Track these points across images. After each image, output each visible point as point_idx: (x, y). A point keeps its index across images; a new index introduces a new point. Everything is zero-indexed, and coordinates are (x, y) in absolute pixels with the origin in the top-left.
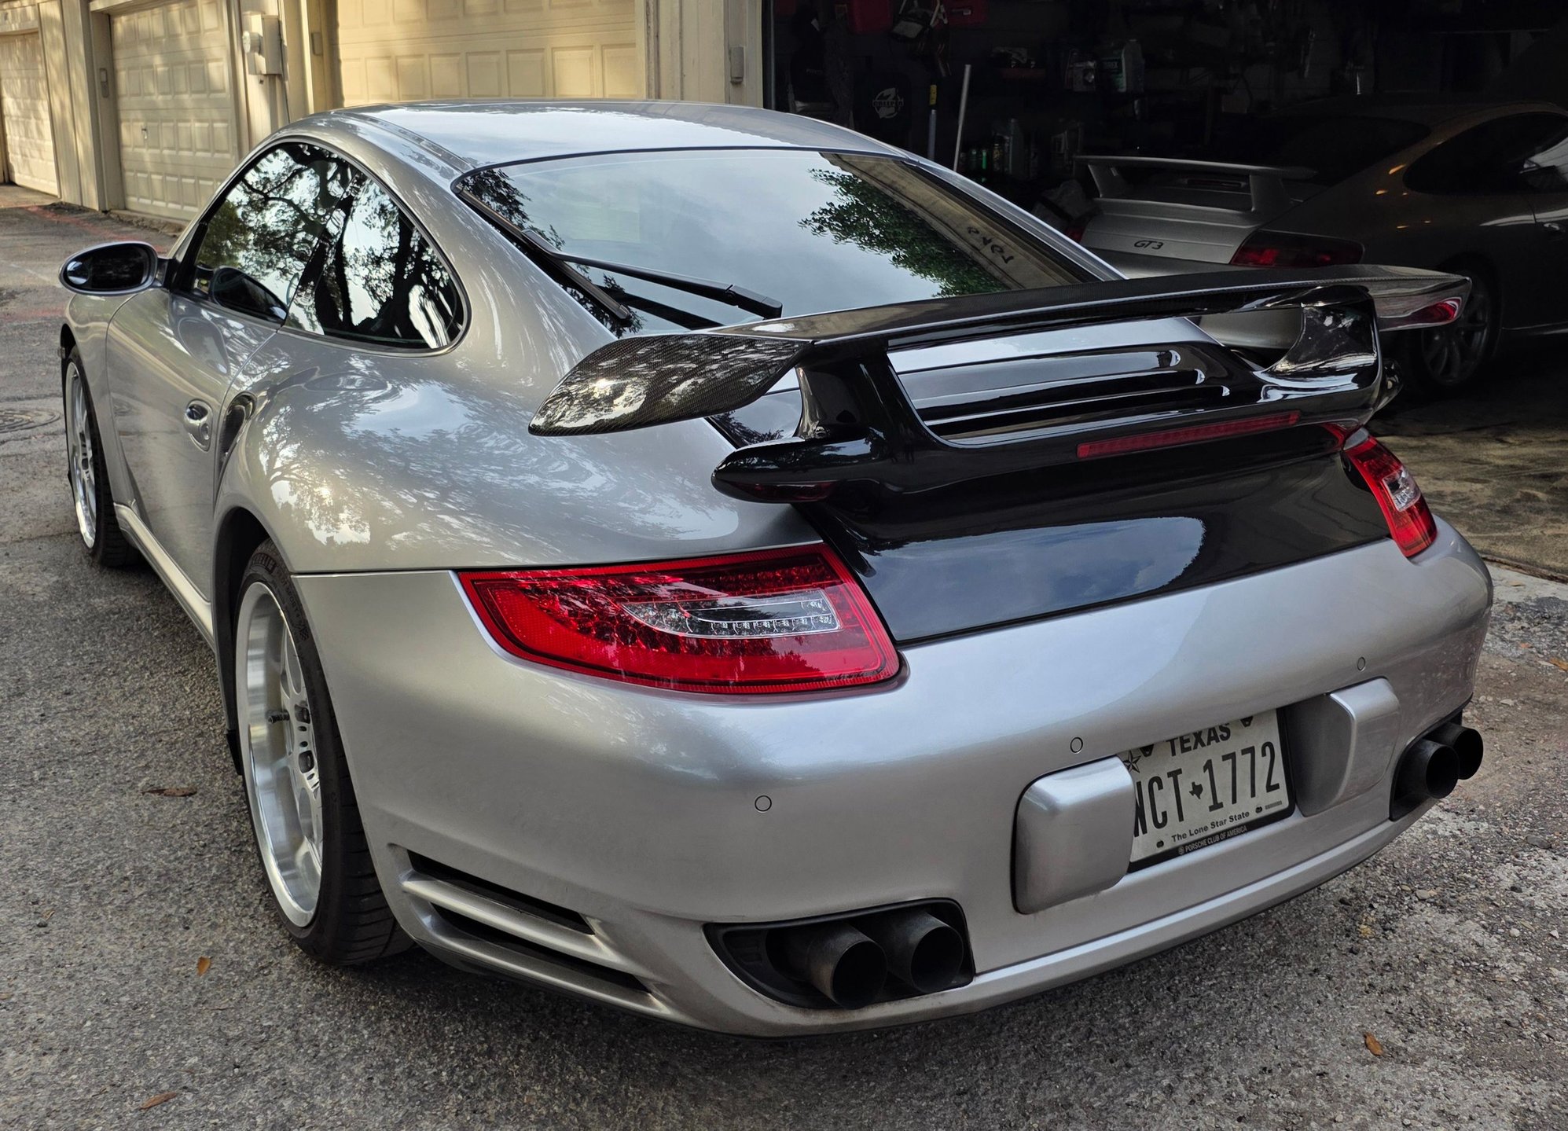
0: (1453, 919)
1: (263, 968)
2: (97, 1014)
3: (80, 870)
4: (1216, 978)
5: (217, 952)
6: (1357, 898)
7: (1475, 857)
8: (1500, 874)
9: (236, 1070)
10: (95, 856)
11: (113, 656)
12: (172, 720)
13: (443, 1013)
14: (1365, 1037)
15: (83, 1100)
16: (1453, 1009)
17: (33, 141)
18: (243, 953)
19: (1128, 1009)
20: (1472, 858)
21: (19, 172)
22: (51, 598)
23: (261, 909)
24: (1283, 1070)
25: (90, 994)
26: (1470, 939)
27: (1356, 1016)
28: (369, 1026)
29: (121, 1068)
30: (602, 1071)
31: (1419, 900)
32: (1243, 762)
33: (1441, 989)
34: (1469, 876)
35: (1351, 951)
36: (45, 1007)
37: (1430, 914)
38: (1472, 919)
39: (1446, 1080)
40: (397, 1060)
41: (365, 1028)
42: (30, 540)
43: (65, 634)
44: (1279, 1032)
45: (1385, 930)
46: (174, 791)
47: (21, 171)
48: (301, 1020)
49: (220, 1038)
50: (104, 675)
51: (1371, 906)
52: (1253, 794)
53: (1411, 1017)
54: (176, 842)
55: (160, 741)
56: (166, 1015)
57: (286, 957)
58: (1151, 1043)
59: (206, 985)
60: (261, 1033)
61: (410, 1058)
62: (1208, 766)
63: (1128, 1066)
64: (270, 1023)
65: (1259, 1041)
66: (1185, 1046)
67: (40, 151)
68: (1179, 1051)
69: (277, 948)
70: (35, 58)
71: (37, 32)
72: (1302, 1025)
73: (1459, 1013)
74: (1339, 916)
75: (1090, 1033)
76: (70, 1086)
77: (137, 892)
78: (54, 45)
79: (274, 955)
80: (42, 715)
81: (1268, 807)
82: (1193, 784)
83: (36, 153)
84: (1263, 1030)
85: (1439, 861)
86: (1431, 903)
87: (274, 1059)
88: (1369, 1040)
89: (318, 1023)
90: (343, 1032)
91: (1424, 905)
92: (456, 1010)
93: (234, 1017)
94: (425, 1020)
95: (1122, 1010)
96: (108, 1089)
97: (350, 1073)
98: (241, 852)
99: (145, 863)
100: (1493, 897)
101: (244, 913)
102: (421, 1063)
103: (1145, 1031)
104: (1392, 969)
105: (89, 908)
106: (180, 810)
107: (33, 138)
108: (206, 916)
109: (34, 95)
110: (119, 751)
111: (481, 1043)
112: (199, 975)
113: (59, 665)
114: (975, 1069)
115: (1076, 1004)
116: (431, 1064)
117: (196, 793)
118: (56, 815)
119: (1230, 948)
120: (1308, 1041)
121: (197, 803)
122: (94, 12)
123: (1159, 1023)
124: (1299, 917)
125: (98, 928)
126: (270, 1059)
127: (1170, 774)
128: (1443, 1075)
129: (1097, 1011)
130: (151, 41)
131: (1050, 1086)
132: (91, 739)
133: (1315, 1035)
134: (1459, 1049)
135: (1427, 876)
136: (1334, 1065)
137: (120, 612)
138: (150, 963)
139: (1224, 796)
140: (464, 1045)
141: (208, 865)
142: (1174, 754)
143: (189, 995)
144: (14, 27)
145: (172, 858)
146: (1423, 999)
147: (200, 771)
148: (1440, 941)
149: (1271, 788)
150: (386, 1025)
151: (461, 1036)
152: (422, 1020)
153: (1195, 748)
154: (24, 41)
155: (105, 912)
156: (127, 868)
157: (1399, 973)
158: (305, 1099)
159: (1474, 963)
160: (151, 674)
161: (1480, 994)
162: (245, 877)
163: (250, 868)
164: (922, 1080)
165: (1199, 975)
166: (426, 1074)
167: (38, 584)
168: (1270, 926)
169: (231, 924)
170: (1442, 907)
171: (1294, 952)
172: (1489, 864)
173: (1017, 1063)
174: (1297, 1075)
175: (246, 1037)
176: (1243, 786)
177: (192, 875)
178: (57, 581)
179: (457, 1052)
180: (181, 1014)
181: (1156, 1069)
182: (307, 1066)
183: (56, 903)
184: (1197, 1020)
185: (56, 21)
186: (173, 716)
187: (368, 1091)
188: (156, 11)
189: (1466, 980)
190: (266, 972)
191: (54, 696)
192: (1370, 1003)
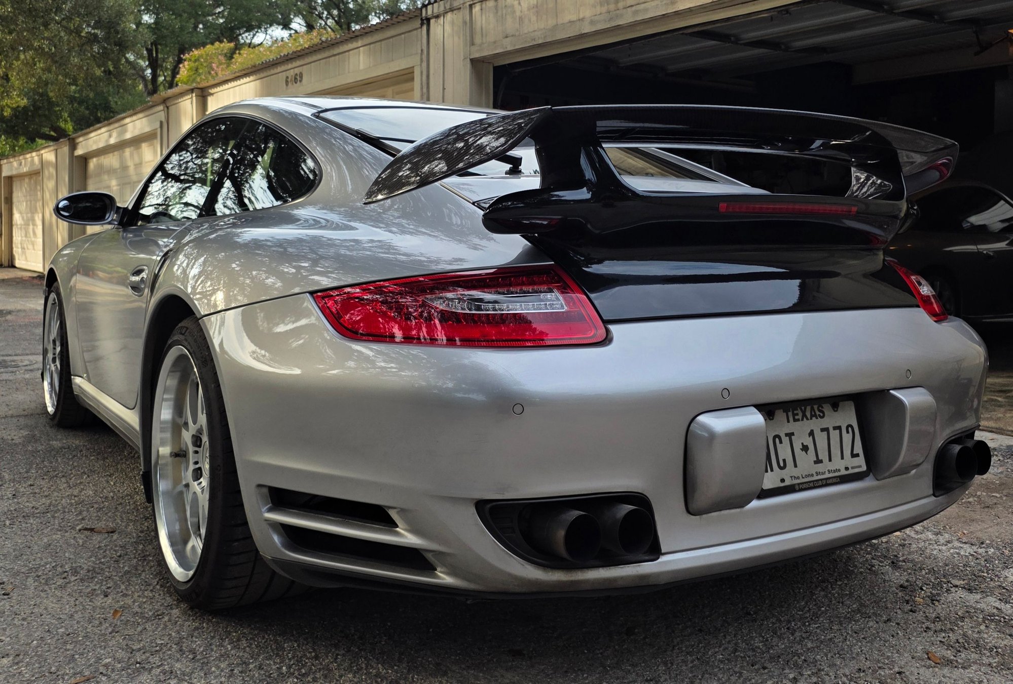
0: (978, 596)
1: (158, 615)
2: (41, 638)
3: (34, 568)
4: (820, 623)
5: (126, 608)
6: (911, 585)
7: (988, 565)
8: (1006, 574)
9: (138, 665)
10: (45, 560)
11: (63, 468)
12: (101, 497)
13: (283, 637)
14: (927, 654)
15: (28, 680)
16: (986, 641)
17: (29, 239)
18: (145, 608)
19: (761, 639)
20: (986, 566)
21: (19, 259)
22: (24, 441)
23: (158, 587)
24: (872, 671)
25: (37, 628)
26: (991, 606)
27: (919, 644)
28: (232, 643)
29: (57, 664)
30: (395, 668)
31: (954, 586)
32: (834, 434)
33: (976, 630)
34: (986, 575)
35: (911, 611)
36: (5, 634)
37: (962, 593)
38: (991, 596)
39: (987, 676)
40: (251, 661)
41: (229, 644)
42: (12, 416)
43: (32, 458)
44: (867, 652)
45: (933, 600)
46: (101, 529)
47: (20, 258)
48: (184, 640)
49: (127, 649)
50: (56, 477)
51: (922, 589)
52: (842, 458)
53: (957, 644)
54: (101, 554)
55: (93, 507)
56: (90, 638)
57: (174, 610)
58: (779, 656)
59: (118, 624)
60: (156, 647)
61: (260, 660)
62: (811, 433)
63: (764, 668)
64: (163, 642)
65: (854, 656)
66: (803, 658)
67: (33, 245)
68: (799, 660)
69: (168, 606)
70: (36, 188)
71: (40, 173)
72: (883, 648)
73: (991, 642)
74: (900, 594)
75: (736, 650)
76: (20, 673)
77: (73, 578)
78: (49, 178)
79: (166, 609)
80: (14, 495)
81: (853, 468)
82: (802, 444)
83: (30, 247)
84: (856, 649)
85: (964, 567)
86: (962, 588)
87: (165, 660)
88: (930, 655)
89: (196, 642)
90: (213, 647)
91: (957, 589)
92: (293, 635)
93: (138, 639)
94: (271, 640)
95: (756, 639)
96: (47, 674)
97: (218, 667)
98: (145, 559)
99: (79, 564)
100: (1004, 585)
101: (146, 588)
102: (268, 662)
103: (774, 650)
104: (941, 620)
105: (39, 587)
106: (105, 539)
107: (30, 237)
108: (120, 590)
109: (33, 210)
110: (64, 512)
111: (310, 653)
112: (114, 619)
113: (27, 472)
114: (657, 668)
115: (725, 636)
116: (275, 662)
117: (115, 531)
118: (20, 541)
119: (827, 608)
120: (888, 656)
121: (115, 536)
122: (76, 156)
123: (783, 646)
124: (873, 594)
125: (45, 596)
126: (161, 660)
127: (787, 435)
128: (985, 674)
129: (739, 639)
130: (111, 171)
131: (710, 678)
132: (45, 507)
133: (892, 653)
134: (994, 661)
135: (957, 574)
136: (908, 668)
137: (69, 448)
138: (80, 613)
139: (823, 455)
140: (298, 653)
141: (122, 566)
142: (788, 421)
143: (107, 628)
144: (25, 170)
145: (98, 562)
146: (965, 635)
147: (119, 521)
148: (971, 606)
149: (854, 456)
150: (244, 643)
151: (295, 649)
152: (268, 640)
153: (802, 420)
154: (30, 179)
155: (50, 589)
156: (66, 567)
157: (946, 622)
158: (186, 681)
159: (997, 618)
160: (88, 476)
161: (1003, 633)
162: (147, 572)
163: (151, 567)
164: (620, 673)
165: (808, 622)
166: (271, 668)
167: (16, 435)
168: (854, 599)
169: (136, 594)
170: (969, 590)
171: (872, 611)
172: (998, 569)
173: (686, 666)
174: (883, 673)
175: (146, 649)
176: (836, 451)
177: (111, 570)
178: (28, 434)
179: (293, 657)
180: (100, 637)
181: (783, 669)
182: (188, 663)
183: (17, 583)
184: (810, 645)
185: (52, 162)
186: (102, 496)
187: (230, 676)
188: (116, 153)
189: (993, 626)
190: (160, 617)
191: (22, 487)
192: (928, 637)
